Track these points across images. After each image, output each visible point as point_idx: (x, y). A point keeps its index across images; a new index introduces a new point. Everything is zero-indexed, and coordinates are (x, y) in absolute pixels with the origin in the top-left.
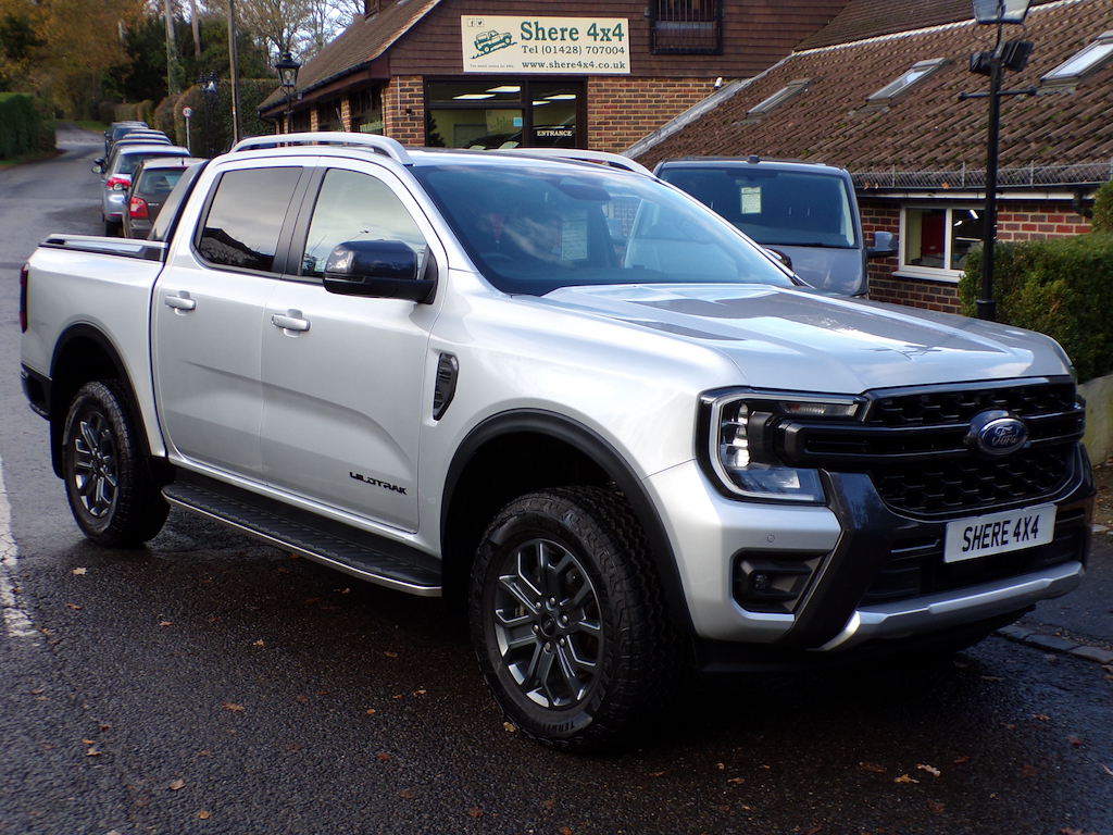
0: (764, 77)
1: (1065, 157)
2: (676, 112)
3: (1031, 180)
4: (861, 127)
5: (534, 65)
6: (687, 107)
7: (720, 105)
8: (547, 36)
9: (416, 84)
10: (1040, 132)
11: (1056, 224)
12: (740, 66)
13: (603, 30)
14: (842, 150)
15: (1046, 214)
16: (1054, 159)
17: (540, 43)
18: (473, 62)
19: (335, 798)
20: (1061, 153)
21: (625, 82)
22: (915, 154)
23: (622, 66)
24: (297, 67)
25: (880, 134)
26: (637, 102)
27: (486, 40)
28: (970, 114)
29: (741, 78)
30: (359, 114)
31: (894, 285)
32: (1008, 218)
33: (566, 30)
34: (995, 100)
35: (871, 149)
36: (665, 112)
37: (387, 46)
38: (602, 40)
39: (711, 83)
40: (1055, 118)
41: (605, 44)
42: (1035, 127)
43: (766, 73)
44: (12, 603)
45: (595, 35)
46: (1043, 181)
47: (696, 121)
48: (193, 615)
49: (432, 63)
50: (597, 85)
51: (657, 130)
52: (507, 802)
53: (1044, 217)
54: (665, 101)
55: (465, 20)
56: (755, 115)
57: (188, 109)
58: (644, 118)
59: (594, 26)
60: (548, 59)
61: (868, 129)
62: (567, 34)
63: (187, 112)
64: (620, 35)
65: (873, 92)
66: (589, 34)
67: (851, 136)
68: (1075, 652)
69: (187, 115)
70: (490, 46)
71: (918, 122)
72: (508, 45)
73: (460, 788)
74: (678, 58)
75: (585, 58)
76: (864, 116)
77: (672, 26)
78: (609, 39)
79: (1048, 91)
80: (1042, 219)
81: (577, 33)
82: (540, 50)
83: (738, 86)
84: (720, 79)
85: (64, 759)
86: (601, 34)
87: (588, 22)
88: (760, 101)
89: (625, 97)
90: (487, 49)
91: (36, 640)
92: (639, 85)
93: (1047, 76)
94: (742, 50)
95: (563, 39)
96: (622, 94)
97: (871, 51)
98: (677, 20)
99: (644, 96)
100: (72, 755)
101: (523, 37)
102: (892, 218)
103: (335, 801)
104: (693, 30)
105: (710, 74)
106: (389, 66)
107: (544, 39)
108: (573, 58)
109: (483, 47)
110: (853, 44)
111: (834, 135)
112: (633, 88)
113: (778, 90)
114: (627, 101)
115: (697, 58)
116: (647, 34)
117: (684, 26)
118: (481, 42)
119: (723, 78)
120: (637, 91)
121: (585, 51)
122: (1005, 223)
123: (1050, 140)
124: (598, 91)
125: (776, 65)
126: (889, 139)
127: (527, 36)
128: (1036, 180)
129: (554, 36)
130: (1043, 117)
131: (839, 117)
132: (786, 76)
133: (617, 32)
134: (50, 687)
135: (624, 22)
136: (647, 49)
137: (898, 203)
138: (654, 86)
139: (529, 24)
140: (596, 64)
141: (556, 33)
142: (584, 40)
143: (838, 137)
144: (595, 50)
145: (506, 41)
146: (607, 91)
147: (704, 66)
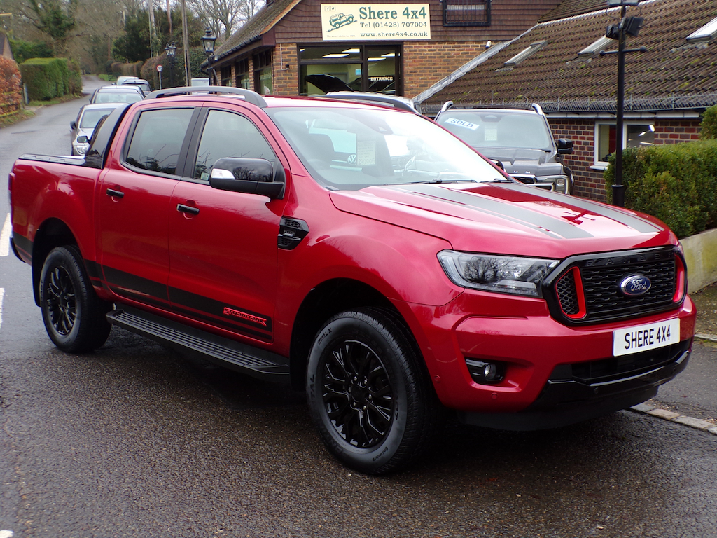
0: (518, 40)
1: (696, 89)
2: (461, 63)
3: (673, 106)
4: (573, 72)
5: (368, 35)
6: (468, 60)
7: (490, 58)
8: (376, 16)
9: (292, 49)
10: (682, 73)
11: (691, 134)
12: (503, 33)
13: (413, 12)
15: (685, 127)
16: (689, 91)
17: (372, 21)
18: (329, 34)
20: (693, 87)
21: (427, 45)
22: (604, 89)
23: (425, 34)
25: (585, 76)
26: (435, 57)
27: (337, 19)
29: (503, 41)
30: (259, 69)
31: (591, 175)
32: (661, 130)
33: (389, 12)
34: (621, 54)
35: (578, 86)
36: (454, 64)
37: (274, 24)
38: (412, 18)
39: (484, 44)
40: (692, 64)
41: (414, 20)
42: (679, 70)
43: (520, 36)
45: (408, 15)
46: (680, 106)
47: (474, 69)
49: (303, 35)
50: (410, 47)
51: (449, 76)
53: (683, 129)
54: (453, 57)
55: (323, 6)
56: (510, 65)
57: (160, 66)
58: (440, 68)
59: (407, 9)
60: (377, 31)
61: (577, 73)
62: (389, 15)
63: (159, 68)
64: (424, 15)
65: (583, 49)
66: (404, 14)
68: (651, 412)
69: (160, 70)
70: (340, 23)
71: (608, 68)
72: (352, 22)
74: (462, 29)
75: (402, 29)
76: (575, 65)
77: (457, 8)
78: (416, 17)
79: (691, 46)
80: (681, 130)
81: (396, 14)
82: (372, 25)
83: (501, 46)
84: (489, 42)
86: (412, 14)
87: (403, 6)
88: (514, 55)
89: (427, 54)
90: (337, 25)
92: (437, 47)
93: (691, 36)
94: (504, 23)
95: (387, 18)
96: (425, 53)
97: (585, 21)
98: (461, 4)
99: (440, 54)
101: (361, 17)
102: (590, 131)
104: (471, 10)
105: (483, 38)
106: (274, 38)
107: (374, 18)
108: (394, 30)
109: (336, 24)
110: (575, 17)
111: (556, 77)
112: (432, 49)
113: (525, 48)
114: (429, 57)
115: (474, 29)
116: (440, 13)
117: (465, 8)
118: (334, 21)
119: (492, 41)
120: (435, 50)
121: (401, 25)
122: (659, 133)
123: (688, 79)
124: (410, 51)
125: (526, 32)
126: (589, 80)
127: (364, 16)
128: (676, 105)
129: (381, 16)
130: (685, 64)
131: (561, 66)
132: (531, 39)
133: (422, 12)
135: (427, 6)
136: (441, 24)
137: (593, 121)
138: (447, 47)
139: (365, 9)
140: (408, 34)
141: (382, 14)
142: (401, 18)
144: (408, 25)
145: (350, 20)
146: (415, 51)
147: (479, 34)
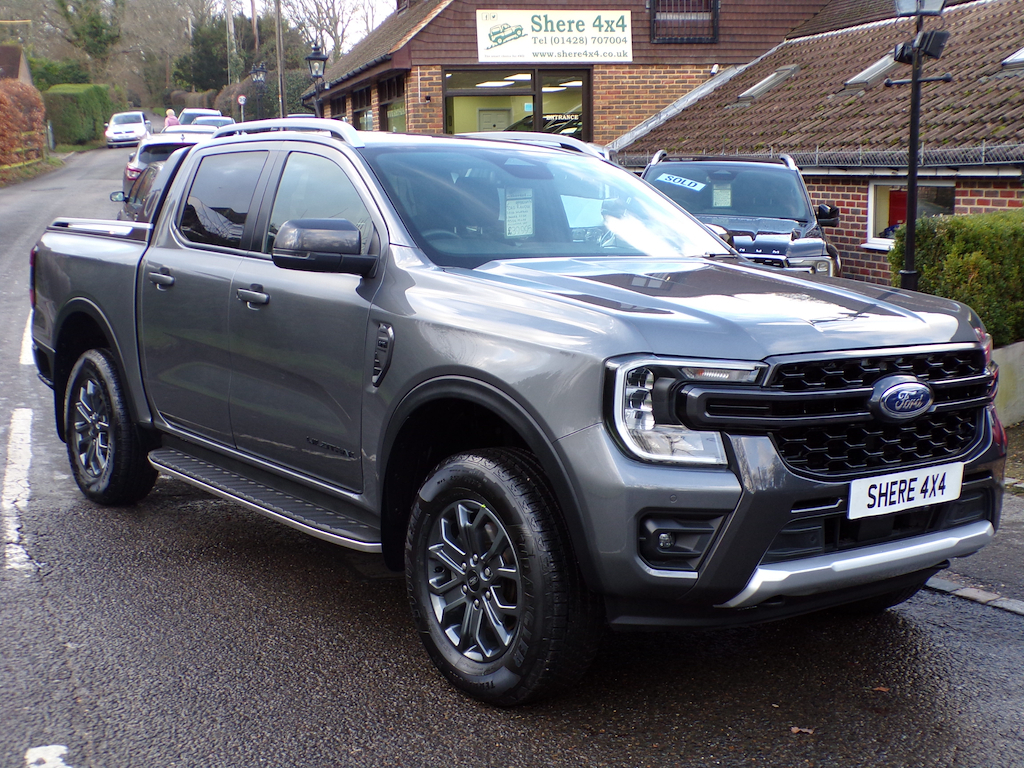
0: (757, 64)
1: (1016, 136)
2: (675, 96)
3: (983, 159)
4: (837, 109)
5: (543, 55)
6: (686, 92)
7: (716, 90)
8: (555, 28)
9: (435, 74)
10: (996, 113)
11: (1008, 199)
12: (736, 54)
13: (607, 22)
14: (819, 131)
15: (999, 190)
16: (1006, 138)
17: (549, 35)
18: (488, 53)
19: (254, 711)
20: (1012, 133)
21: (627, 69)
22: (883, 135)
23: (625, 55)
24: (325, 59)
25: (855, 116)
26: (638, 87)
27: (499, 32)
28: (936, 96)
29: (737, 64)
30: (387, 102)
31: (863, 256)
32: (964, 194)
33: (573, 22)
34: (916, 85)
35: (845, 130)
36: (665, 97)
37: (409, 38)
38: (606, 31)
39: (708, 69)
40: (1011, 100)
41: (609, 34)
42: (992, 107)
43: (760, 59)
44: (15, 539)
45: (600, 26)
46: (994, 160)
47: (694, 105)
48: (171, 552)
49: (450, 54)
50: (602, 73)
51: (657, 114)
52: (404, 718)
53: (997, 192)
54: (664, 87)
55: (480, 13)
56: (746, 99)
57: (242, 97)
58: (645, 102)
59: (599, 18)
60: (556, 49)
61: (844, 111)
62: (574, 26)
63: (242, 100)
64: (623, 26)
65: (852, 77)
66: (594, 26)
67: (828, 118)
68: (958, 593)
69: (242, 103)
70: (503, 38)
71: (889, 105)
72: (519, 36)
73: (366, 704)
74: (678, 47)
75: (591, 47)
76: (841, 99)
77: (671, 17)
78: (612, 30)
79: (1008, 74)
80: (994, 194)
81: (583, 24)
82: (549, 40)
83: (732, 72)
84: (716, 66)
85: (28, 674)
86: (606, 25)
87: (594, 14)
88: (751, 86)
89: (628, 83)
90: (500, 41)
91: (28, 571)
92: (641, 72)
93: (1008, 60)
94: (737, 39)
95: (570, 30)
96: (624, 80)
97: (854, 38)
98: (676, 12)
99: (645, 82)
100: (35, 671)
101: (533, 30)
102: (862, 194)
103: (254, 714)
104: (690, 21)
105: (708, 61)
106: (410, 58)
107: (552, 30)
108: (580, 48)
109: (497, 39)
110: (839, 32)
111: (813, 117)
112: (635, 75)
113: (768, 75)
114: (630, 87)
115: (695, 47)
116: (647, 25)
117: (681, 17)
118: (494, 34)
119: (720, 65)
120: (639, 77)
121: (590, 41)
122: (962, 198)
123: (1004, 120)
124: (603, 77)
125: (769, 53)
126: (862, 121)
127: (537, 28)
128: (987, 158)
129: (562, 28)
130: (1000, 99)
131: (819, 101)
132: (776, 63)
133: (620, 23)
134: (31, 613)
135: (627, 14)
136: (647, 39)
137: (866, 180)
138: (655, 72)
139: (539, 17)
140: (600, 53)
141: (564, 24)
142: (590, 32)
143: (816, 119)
144: (599, 40)
145: (518, 33)
146: (611, 78)
147: (701, 54)
